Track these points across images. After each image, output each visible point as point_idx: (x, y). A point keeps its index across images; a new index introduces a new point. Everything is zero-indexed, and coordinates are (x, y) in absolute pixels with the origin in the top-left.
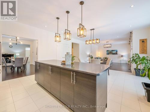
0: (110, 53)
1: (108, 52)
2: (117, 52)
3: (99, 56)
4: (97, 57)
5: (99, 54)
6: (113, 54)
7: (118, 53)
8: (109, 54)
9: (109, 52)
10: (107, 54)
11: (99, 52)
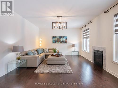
0: (57, 41)
1: (54, 39)
2: (66, 39)
3: (41, 45)
4: (37, 47)
5: (40, 42)
6: (62, 42)
7: (68, 41)
8: (56, 43)
9: (56, 39)
10: (53, 43)
11: (41, 39)
